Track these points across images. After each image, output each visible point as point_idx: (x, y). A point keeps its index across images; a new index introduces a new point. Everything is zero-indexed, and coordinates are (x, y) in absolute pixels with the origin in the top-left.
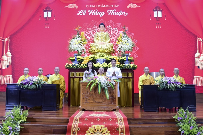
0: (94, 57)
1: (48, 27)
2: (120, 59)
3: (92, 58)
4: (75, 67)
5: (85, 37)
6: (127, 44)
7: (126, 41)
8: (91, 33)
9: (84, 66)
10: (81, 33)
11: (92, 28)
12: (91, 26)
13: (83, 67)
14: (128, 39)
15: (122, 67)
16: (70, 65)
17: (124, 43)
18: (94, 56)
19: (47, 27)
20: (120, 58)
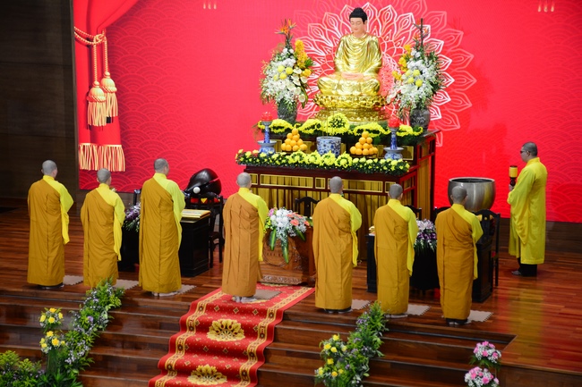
0: (319, 126)
1: (212, 7)
2: (386, 133)
3: (313, 127)
4: (258, 161)
5: (305, 55)
6: (419, 82)
7: (417, 72)
8: (336, 29)
9: (280, 161)
10: (296, 44)
11: (338, 13)
12: (335, 7)
13: (277, 162)
14: (423, 67)
15: (370, 167)
16: (248, 154)
17: (411, 79)
18: (318, 121)
19: (209, 7)
20: (386, 130)
